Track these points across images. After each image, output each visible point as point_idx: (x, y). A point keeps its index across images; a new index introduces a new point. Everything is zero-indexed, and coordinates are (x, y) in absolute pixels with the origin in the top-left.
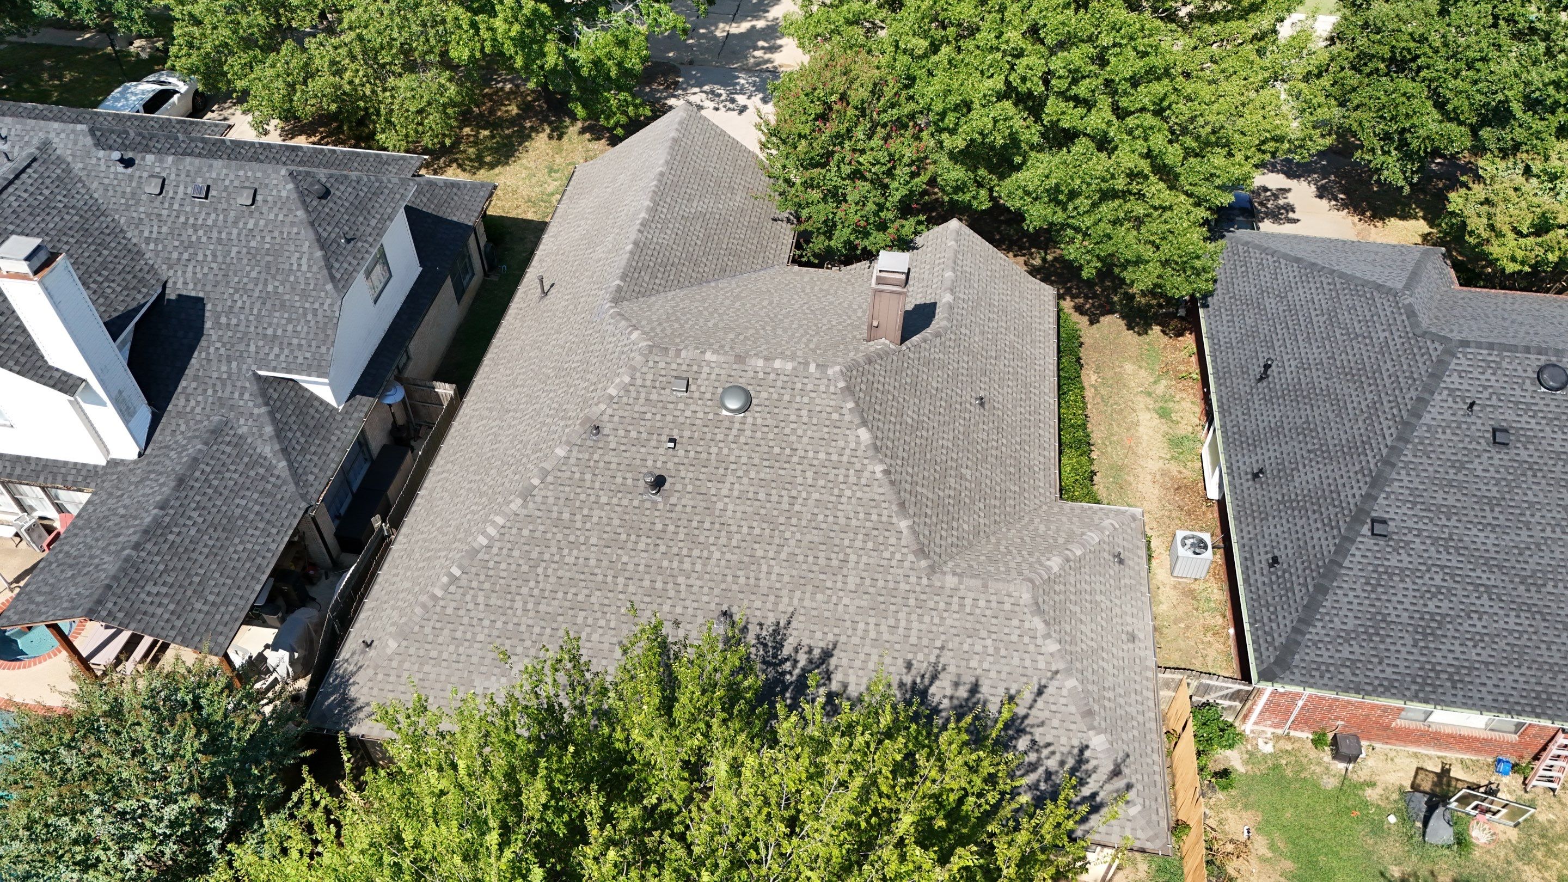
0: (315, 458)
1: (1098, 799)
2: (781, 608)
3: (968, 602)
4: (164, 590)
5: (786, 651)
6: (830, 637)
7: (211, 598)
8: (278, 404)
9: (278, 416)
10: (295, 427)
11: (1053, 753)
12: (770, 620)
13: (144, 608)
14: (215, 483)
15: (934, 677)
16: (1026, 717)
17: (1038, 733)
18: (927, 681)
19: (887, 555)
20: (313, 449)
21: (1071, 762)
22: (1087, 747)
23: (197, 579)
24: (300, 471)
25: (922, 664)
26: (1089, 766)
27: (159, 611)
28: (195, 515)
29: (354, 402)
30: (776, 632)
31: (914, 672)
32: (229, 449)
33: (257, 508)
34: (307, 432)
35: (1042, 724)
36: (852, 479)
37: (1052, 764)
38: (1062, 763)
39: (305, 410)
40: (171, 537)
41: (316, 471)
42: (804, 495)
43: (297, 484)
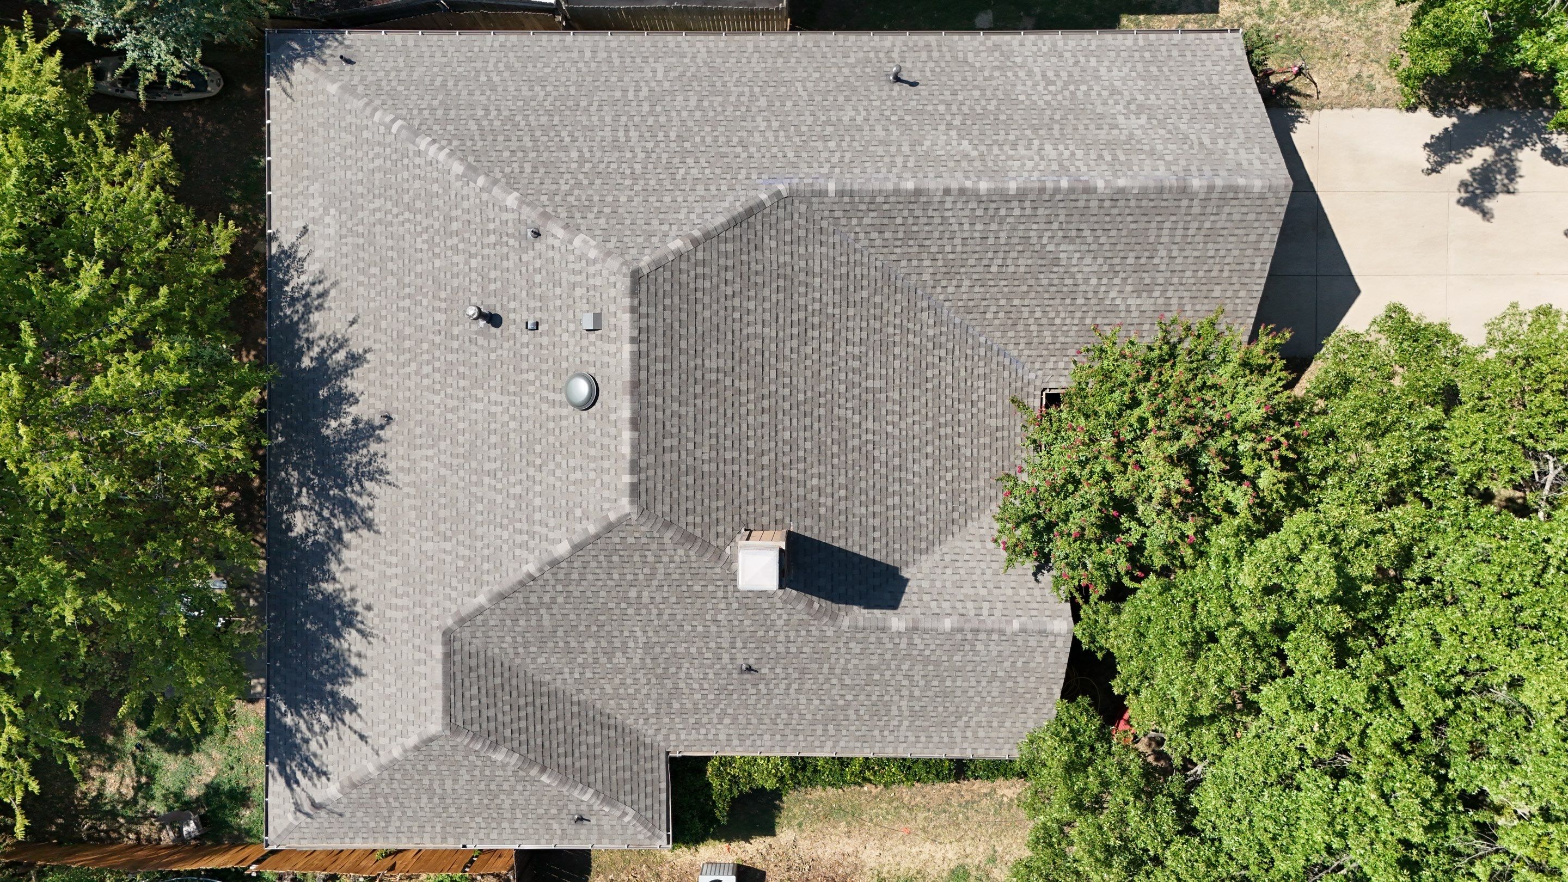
1: (295, 787)
2: (400, 475)
5: (368, 485)
6: (381, 529)
11: (321, 747)
12: (390, 465)
15: (363, 633)
16: (343, 722)
17: (333, 733)
18: (359, 625)
19: (454, 582)
21: (317, 763)
22: (329, 779)
25: (371, 621)
26: (316, 780)
30: (381, 472)
31: (365, 613)
35: (340, 737)
36: (518, 539)
37: (313, 746)
38: (315, 755)
42: (499, 486)
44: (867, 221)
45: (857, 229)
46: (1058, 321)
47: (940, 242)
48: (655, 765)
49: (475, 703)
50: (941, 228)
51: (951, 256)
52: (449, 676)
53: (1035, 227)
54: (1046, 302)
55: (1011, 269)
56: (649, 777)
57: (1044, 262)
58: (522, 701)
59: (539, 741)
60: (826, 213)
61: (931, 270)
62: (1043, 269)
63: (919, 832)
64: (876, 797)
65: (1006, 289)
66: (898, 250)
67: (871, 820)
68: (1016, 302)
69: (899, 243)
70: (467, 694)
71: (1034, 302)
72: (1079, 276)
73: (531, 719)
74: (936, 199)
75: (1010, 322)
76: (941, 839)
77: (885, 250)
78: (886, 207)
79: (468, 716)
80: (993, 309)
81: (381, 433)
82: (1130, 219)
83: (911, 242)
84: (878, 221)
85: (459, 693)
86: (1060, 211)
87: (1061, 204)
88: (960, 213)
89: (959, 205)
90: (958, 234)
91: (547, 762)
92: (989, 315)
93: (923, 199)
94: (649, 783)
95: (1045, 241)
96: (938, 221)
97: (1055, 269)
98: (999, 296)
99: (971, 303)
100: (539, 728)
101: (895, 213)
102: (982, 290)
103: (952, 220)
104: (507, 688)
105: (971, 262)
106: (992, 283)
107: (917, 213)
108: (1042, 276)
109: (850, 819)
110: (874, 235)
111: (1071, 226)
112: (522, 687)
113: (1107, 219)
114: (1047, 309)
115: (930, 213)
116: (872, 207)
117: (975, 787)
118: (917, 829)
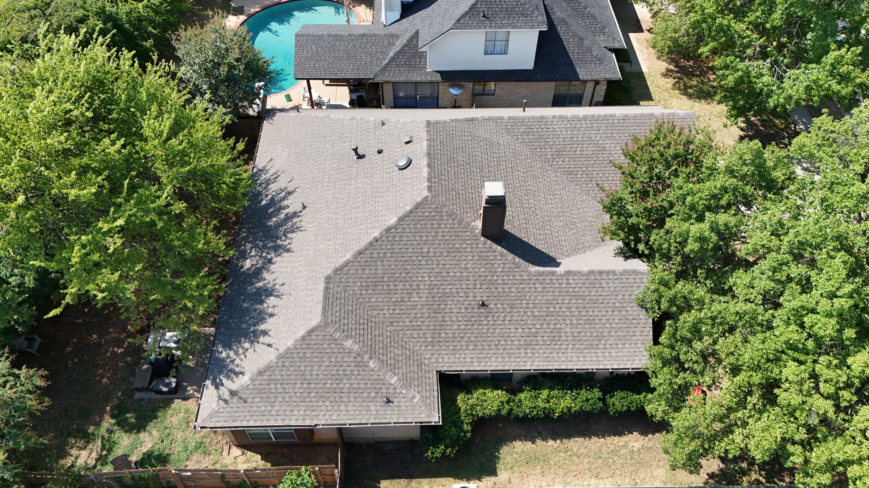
0: (397, 72)
1: (221, 387)
2: (308, 226)
3: (312, 298)
4: (314, 51)
5: (289, 235)
6: (295, 250)
7: (317, 65)
8: (412, 46)
9: (406, 48)
10: (406, 57)
11: (242, 360)
12: (302, 224)
13: (305, 48)
14: (368, 45)
15: (277, 296)
16: (258, 342)
17: (251, 350)
18: (276, 294)
19: (333, 255)
20: (401, 69)
21: (237, 369)
22: (244, 375)
23: (323, 58)
24: (388, 69)
25: (282, 289)
26: (235, 379)
27: (305, 53)
28: (351, 45)
29: (435, 74)
30: (298, 228)
31: (280, 287)
32: (386, 42)
33: (363, 63)
34: (407, 63)
35: (255, 351)
36: (370, 226)
37: (238, 361)
38: (237, 366)
39: (416, 57)
40: (338, 43)
41: (392, 74)
42: (360, 210)
43: (380, 71)
44: (521, 130)
45: (517, 134)
46: (610, 178)
47: (553, 140)
48: (431, 376)
49: (338, 314)
50: (553, 133)
51: (559, 147)
52: (326, 298)
53: (593, 132)
54: (604, 169)
55: (586, 152)
56: (427, 381)
57: (599, 149)
58: (362, 321)
59: (369, 343)
60: (504, 127)
61: (551, 153)
62: (599, 152)
63: (587, 472)
64: (556, 449)
65: (585, 163)
66: (535, 144)
67: (555, 464)
68: (590, 169)
69: (536, 140)
70: (334, 309)
71: (598, 169)
72: (616, 155)
73: (366, 331)
74: (550, 120)
75: (589, 179)
76: (601, 476)
77: (530, 144)
78: (529, 124)
79: (334, 319)
80: (580, 173)
81: (300, 214)
82: (632, 128)
83: (541, 140)
84: (526, 130)
85: (330, 307)
86: (602, 125)
87: (602, 122)
88: (561, 126)
89: (560, 123)
90: (561, 136)
91: (373, 355)
92: (579, 176)
93: (544, 120)
94: (428, 384)
95: (598, 139)
96: (551, 130)
97: (605, 152)
98: (582, 166)
99: (570, 170)
100: (370, 337)
101: (533, 127)
102: (574, 163)
103: (557, 130)
104: (354, 312)
105: (568, 149)
106: (578, 159)
107: (543, 126)
108: (599, 156)
109: (542, 464)
110: (525, 137)
111: (608, 132)
112: (362, 315)
113: (623, 128)
114: (605, 172)
115: (548, 126)
116: (523, 124)
117: (615, 442)
118: (585, 470)
